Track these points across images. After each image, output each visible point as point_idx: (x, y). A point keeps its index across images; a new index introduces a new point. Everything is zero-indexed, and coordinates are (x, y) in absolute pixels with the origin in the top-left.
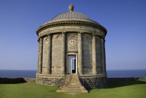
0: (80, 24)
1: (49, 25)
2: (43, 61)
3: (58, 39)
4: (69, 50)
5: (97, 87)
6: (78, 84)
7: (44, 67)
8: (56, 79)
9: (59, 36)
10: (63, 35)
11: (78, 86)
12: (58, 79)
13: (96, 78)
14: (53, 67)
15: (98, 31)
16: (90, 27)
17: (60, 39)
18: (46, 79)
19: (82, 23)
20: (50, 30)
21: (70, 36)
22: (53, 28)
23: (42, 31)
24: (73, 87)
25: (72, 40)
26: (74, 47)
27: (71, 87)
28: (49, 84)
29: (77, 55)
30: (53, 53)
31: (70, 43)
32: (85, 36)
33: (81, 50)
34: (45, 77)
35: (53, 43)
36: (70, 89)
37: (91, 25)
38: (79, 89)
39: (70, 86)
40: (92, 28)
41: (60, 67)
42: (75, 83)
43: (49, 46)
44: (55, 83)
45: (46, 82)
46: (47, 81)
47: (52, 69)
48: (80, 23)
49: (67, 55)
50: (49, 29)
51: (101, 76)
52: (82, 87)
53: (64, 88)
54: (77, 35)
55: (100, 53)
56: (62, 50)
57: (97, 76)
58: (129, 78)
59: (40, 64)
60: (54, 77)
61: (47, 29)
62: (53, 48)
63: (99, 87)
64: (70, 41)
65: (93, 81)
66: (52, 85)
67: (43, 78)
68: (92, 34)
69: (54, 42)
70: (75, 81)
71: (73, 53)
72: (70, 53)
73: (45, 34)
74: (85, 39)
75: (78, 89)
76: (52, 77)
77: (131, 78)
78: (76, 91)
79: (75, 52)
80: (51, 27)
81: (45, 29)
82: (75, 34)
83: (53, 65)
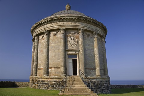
0: (81, 21)
1: (46, 21)
2: (38, 62)
3: (57, 36)
4: (69, 48)
5: (102, 92)
6: (83, 86)
7: (40, 69)
8: (54, 81)
9: (58, 33)
10: (62, 31)
11: (83, 88)
12: (57, 82)
13: (101, 82)
14: (51, 68)
15: (99, 29)
16: (91, 24)
17: (59, 36)
18: (42, 81)
19: (83, 20)
20: (47, 27)
21: (70, 33)
22: (51, 24)
23: (38, 28)
24: (78, 90)
25: (73, 38)
26: (75, 45)
27: (75, 90)
28: (46, 88)
29: (79, 54)
30: (50, 52)
31: (70, 41)
32: (87, 34)
33: (83, 49)
34: (41, 79)
35: (50, 41)
36: (75, 92)
37: (93, 22)
38: (86, 92)
39: (74, 88)
40: (94, 26)
41: (59, 68)
42: (79, 85)
43: (46, 43)
44: (54, 86)
45: (42, 86)
46: (43, 84)
47: (50, 70)
48: (81, 19)
49: (67, 54)
50: (46, 25)
51: (105, 79)
52: (89, 90)
53: (67, 91)
54: (78, 32)
55: (102, 53)
56: (62, 48)
57: (101, 79)
58: (128, 85)
59: (34, 64)
60: (52, 79)
61: (44, 26)
62: (51, 47)
63: (104, 92)
64: (70, 39)
65: (97, 84)
66: (49, 89)
67: (39, 81)
68: (94, 32)
69: (52, 40)
70: (78, 83)
71: (74, 52)
72: (70, 52)
73: (41, 31)
74: (87, 37)
75: (84, 92)
76: (50, 80)
77: (131, 86)
78: (83, 94)
79: (76, 51)
80: (49, 24)
81: (41, 26)
82: (75, 31)
83: (50, 66)
